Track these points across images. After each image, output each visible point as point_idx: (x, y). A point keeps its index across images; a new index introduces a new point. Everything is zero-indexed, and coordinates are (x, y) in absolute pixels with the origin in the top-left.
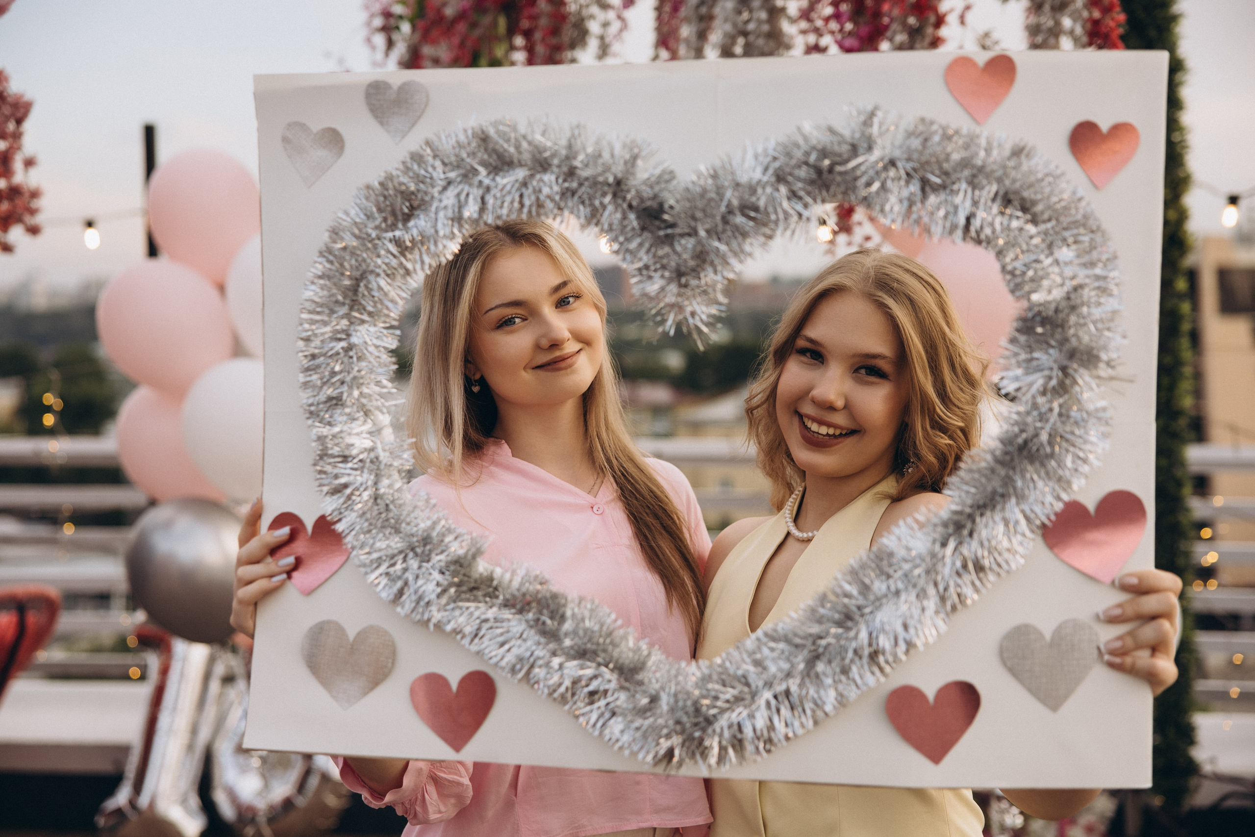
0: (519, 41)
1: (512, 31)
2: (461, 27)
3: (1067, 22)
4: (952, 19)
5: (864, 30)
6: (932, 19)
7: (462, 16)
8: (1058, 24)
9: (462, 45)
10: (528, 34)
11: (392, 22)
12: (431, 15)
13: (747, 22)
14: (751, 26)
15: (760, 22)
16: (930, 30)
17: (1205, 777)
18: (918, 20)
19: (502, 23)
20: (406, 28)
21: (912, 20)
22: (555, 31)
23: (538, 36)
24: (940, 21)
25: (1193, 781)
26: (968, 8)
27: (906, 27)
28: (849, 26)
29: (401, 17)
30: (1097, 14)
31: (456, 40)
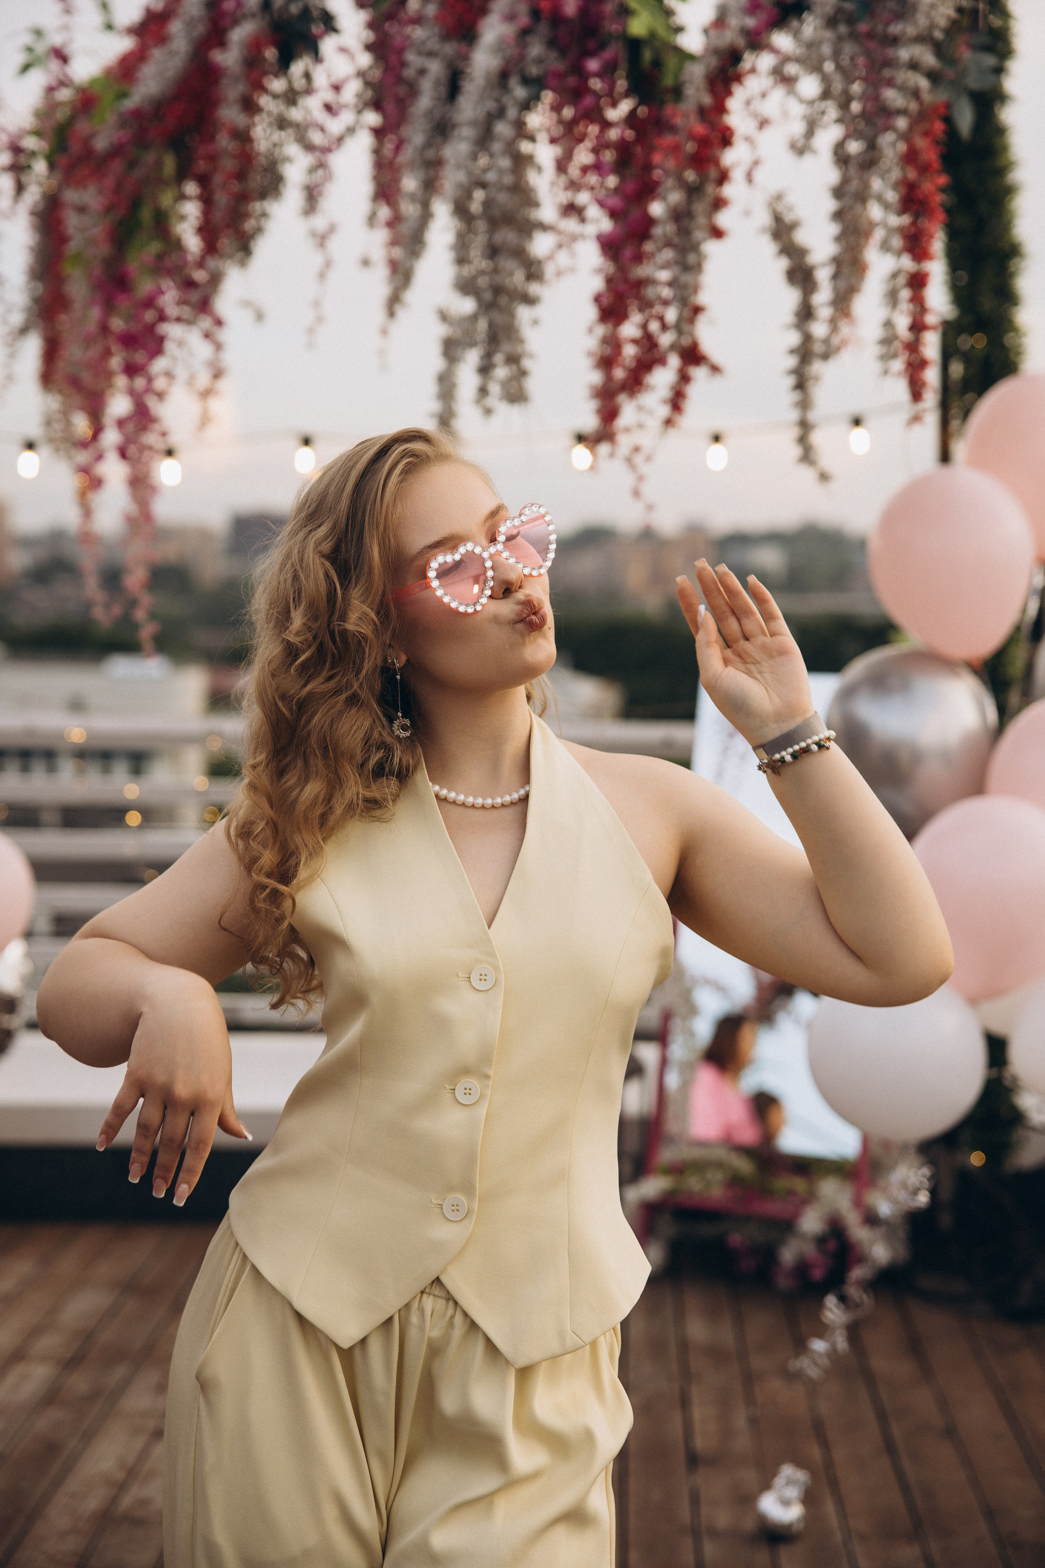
0: (191, 188)
1: (182, 174)
2: (117, 166)
3: (877, 184)
4: (737, 175)
5: (630, 187)
6: (713, 173)
7: (116, 151)
8: (866, 186)
9: (118, 189)
10: (204, 181)
11: (22, 159)
12: (75, 148)
13: (485, 171)
14: (491, 176)
15: (501, 172)
16: (710, 189)
17: (1034, 1129)
18: (698, 175)
19: (169, 164)
20: (40, 167)
21: (690, 176)
22: (241, 175)
23: (218, 179)
24: (723, 177)
25: (1020, 1132)
26: (756, 163)
27: (682, 184)
28: (612, 181)
29: (33, 154)
30: (912, 174)
31: (109, 182)
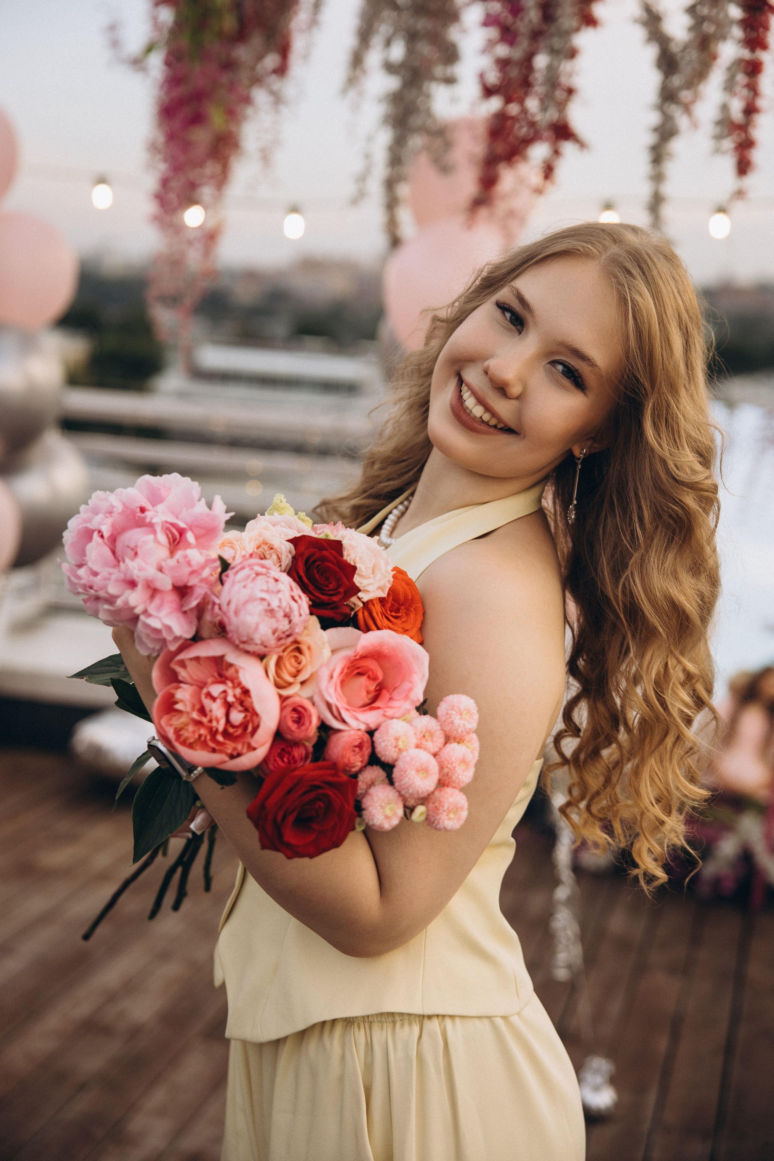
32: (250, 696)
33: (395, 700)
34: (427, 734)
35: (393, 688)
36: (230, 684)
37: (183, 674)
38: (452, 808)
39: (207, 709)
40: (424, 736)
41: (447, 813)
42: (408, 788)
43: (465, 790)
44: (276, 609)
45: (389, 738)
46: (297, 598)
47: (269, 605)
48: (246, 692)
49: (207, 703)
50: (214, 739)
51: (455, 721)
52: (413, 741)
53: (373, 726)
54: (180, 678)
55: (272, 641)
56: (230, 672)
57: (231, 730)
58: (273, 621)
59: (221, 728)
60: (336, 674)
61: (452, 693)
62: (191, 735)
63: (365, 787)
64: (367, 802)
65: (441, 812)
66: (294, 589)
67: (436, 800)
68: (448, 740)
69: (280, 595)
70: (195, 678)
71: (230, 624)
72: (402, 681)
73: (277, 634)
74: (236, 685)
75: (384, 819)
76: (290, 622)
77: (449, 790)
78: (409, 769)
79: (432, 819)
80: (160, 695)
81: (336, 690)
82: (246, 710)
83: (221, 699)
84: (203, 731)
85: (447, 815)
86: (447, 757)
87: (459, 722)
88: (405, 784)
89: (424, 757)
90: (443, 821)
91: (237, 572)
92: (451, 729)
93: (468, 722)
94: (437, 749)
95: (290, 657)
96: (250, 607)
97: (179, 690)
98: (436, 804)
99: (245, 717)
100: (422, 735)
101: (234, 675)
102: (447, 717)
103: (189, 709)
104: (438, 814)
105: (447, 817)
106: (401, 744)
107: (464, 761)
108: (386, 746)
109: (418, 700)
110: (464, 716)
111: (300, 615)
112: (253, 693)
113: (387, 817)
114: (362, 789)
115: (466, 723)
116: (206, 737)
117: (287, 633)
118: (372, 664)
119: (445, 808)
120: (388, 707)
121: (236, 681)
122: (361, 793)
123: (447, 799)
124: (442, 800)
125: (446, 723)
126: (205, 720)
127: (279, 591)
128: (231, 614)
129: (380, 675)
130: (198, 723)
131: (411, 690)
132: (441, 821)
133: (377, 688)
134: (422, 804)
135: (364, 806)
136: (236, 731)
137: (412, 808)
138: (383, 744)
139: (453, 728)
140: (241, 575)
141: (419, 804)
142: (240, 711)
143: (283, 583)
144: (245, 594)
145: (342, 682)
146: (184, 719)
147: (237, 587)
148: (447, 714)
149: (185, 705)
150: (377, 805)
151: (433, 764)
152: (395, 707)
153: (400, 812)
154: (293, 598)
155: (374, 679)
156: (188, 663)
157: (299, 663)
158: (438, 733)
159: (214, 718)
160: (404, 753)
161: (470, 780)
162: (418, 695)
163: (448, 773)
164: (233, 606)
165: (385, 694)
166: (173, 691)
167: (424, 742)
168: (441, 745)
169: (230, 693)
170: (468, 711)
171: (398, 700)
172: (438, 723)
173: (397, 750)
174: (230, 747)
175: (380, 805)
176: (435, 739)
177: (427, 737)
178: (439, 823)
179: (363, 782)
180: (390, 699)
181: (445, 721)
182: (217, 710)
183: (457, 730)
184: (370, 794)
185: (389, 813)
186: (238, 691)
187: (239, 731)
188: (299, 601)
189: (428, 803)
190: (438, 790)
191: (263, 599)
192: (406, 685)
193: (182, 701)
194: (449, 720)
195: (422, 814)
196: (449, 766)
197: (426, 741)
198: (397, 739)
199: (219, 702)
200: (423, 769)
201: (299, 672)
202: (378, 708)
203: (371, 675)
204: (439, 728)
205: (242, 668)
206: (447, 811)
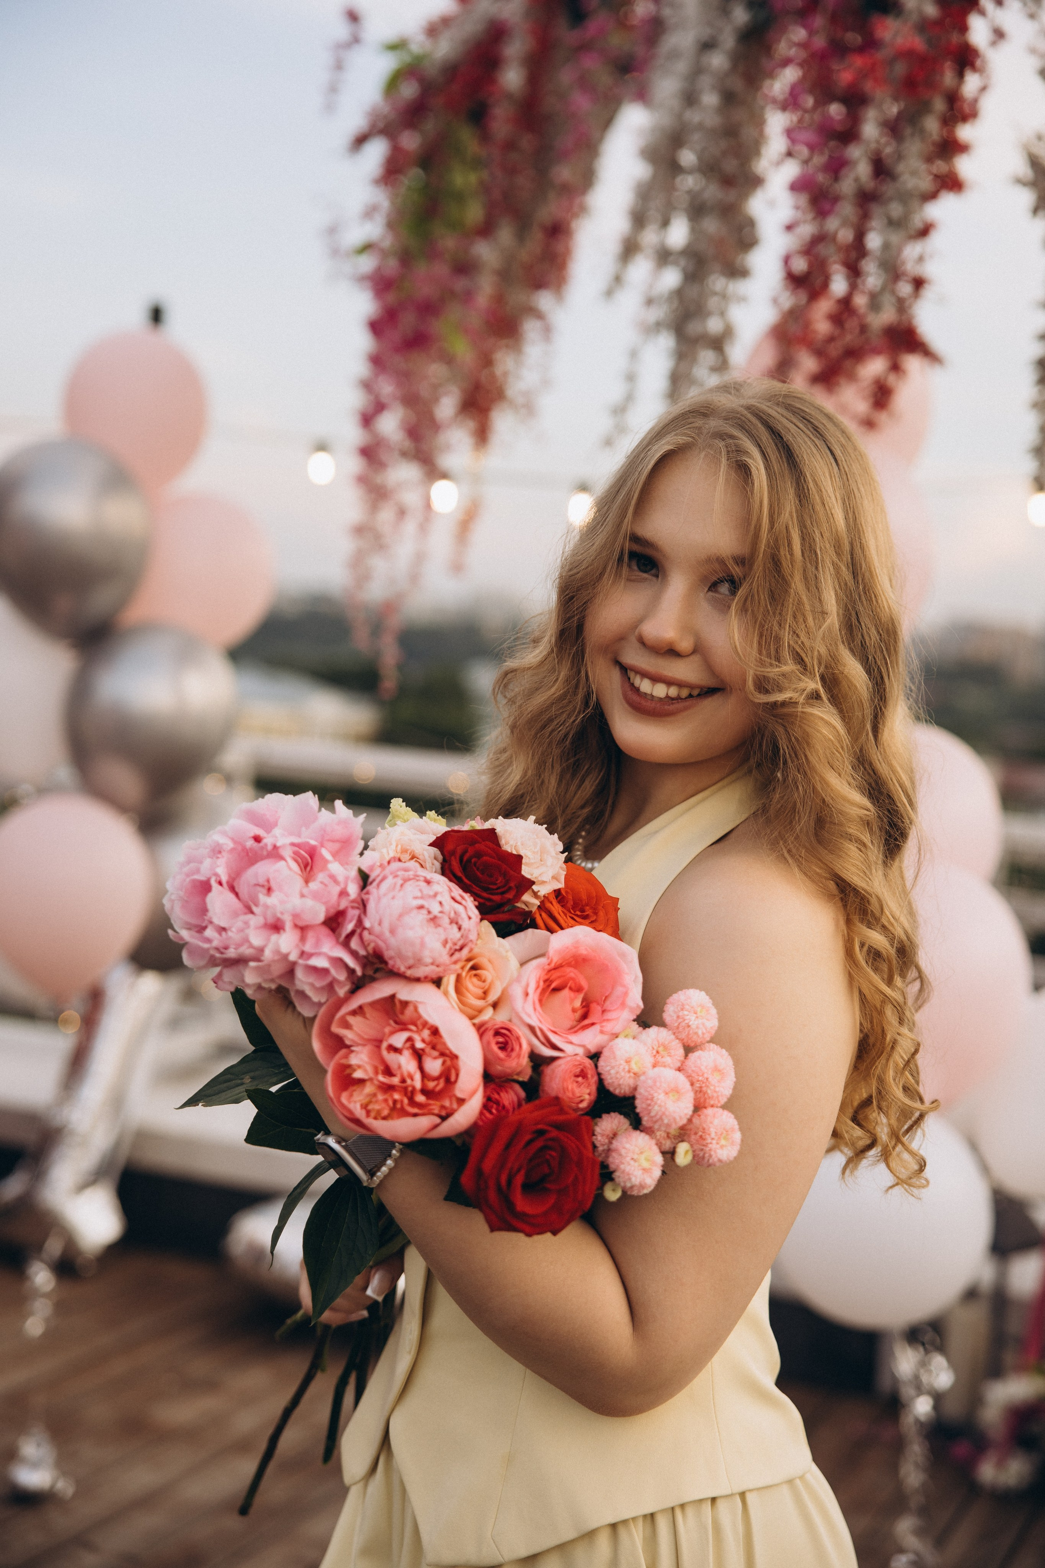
32: (441, 1037)
33: (609, 1011)
34: (661, 1049)
35: (604, 998)
36: (413, 1028)
37: (348, 1035)
38: (720, 1133)
39: (394, 1067)
40: (658, 1052)
41: (717, 1140)
42: (661, 1119)
43: (727, 1106)
44: (440, 915)
45: (618, 1063)
46: (458, 898)
47: (429, 912)
48: (435, 1032)
49: (391, 1058)
50: (413, 1102)
51: (690, 1023)
52: (649, 1060)
53: (593, 1049)
54: (348, 1042)
55: (445, 958)
56: (409, 1012)
57: (431, 1085)
58: (440, 930)
59: (418, 1084)
60: (531, 990)
61: (676, 991)
62: (384, 1105)
63: (607, 1141)
64: (614, 1161)
65: (709, 1141)
66: (453, 889)
67: (698, 1129)
68: (688, 1050)
69: (439, 898)
70: (366, 1037)
71: (388, 949)
72: (613, 988)
73: (448, 946)
74: (420, 1027)
75: (643, 1174)
76: (460, 929)
77: (709, 1111)
78: (655, 1095)
79: (701, 1154)
80: (330, 1071)
81: (535, 1009)
82: (442, 1054)
83: (407, 1049)
84: (397, 1096)
85: (718, 1143)
86: (694, 1069)
87: (696, 1022)
88: (655, 1116)
89: (669, 1075)
90: (715, 1152)
91: (378, 885)
92: (688, 1034)
93: (708, 1020)
94: (679, 1064)
95: (470, 977)
96: (407, 919)
97: (352, 1055)
98: (700, 1133)
99: (444, 1063)
100: (655, 1052)
101: (415, 1015)
102: (680, 1020)
103: (371, 1073)
104: (706, 1145)
105: (718, 1146)
106: (635, 1068)
107: (716, 1069)
108: (617, 1073)
109: (638, 1006)
110: (699, 1014)
111: (470, 918)
112: (442, 1031)
113: (645, 1170)
114: (603, 1145)
115: (705, 1021)
116: (402, 1102)
117: (460, 943)
118: (571, 972)
119: (713, 1135)
120: (604, 1020)
121: (419, 1023)
122: (604, 1150)
123: (711, 1123)
124: (705, 1126)
125: (681, 1029)
126: (396, 1081)
127: (435, 895)
128: (387, 934)
129: (584, 983)
130: (388, 1088)
131: (626, 994)
132: (712, 1153)
133: (584, 1004)
134: (682, 1141)
135: (612, 1167)
136: (437, 1085)
137: (672, 1150)
138: (613, 1072)
139: (691, 1032)
140: (385, 886)
141: (677, 1144)
142: (435, 1058)
143: (438, 883)
144: (396, 906)
145: (540, 1001)
146: (369, 1089)
147: (384, 901)
148: (678, 1017)
149: (365, 1071)
150: (628, 1159)
151: (682, 1080)
152: (613, 1020)
153: (659, 1159)
154: (453, 898)
155: (578, 989)
156: (351, 1020)
157: (484, 981)
158: (673, 1043)
159: (405, 1074)
160: (642, 1078)
161: (731, 1092)
162: (635, 999)
163: (701, 1087)
164: (386, 925)
165: (596, 1009)
166: (344, 1061)
167: (659, 1059)
168: (682, 1058)
169: (417, 1037)
170: (702, 1007)
171: (615, 1010)
172: (670, 1032)
173: (632, 1074)
174: (435, 1107)
175: (632, 1159)
176: (673, 1052)
177: (662, 1052)
178: (710, 1156)
179: (603, 1135)
180: (604, 1011)
181: (678, 1028)
182: (406, 1063)
183: (696, 1033)
184: (616, 1150)
185: (646, 1165)
186: (426, 1033)
187: (442, 1083)
188: (463, 902)
189: (689, 1136)
190: (696, 1116)
191: (421, 907)
192: (619, 990)
193: (359, 1067)
194: (683, 1024)
195: (687, 1152)
196: (700, 1078)
197: (662, 1057)
198: (628, 1062)
199: (407, 1053)
200: (672, 1090)
201: (485, 993)
202: (593, 1024)
203: (573, 986)
204: (673, 1037)
205: (421, 1003)
206: (716, 1138)
